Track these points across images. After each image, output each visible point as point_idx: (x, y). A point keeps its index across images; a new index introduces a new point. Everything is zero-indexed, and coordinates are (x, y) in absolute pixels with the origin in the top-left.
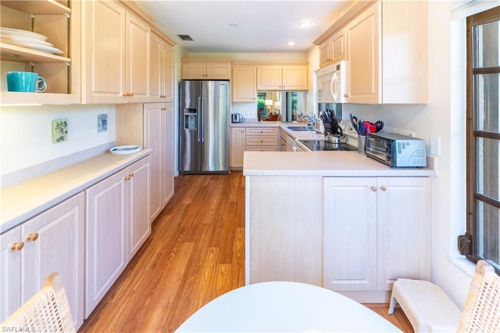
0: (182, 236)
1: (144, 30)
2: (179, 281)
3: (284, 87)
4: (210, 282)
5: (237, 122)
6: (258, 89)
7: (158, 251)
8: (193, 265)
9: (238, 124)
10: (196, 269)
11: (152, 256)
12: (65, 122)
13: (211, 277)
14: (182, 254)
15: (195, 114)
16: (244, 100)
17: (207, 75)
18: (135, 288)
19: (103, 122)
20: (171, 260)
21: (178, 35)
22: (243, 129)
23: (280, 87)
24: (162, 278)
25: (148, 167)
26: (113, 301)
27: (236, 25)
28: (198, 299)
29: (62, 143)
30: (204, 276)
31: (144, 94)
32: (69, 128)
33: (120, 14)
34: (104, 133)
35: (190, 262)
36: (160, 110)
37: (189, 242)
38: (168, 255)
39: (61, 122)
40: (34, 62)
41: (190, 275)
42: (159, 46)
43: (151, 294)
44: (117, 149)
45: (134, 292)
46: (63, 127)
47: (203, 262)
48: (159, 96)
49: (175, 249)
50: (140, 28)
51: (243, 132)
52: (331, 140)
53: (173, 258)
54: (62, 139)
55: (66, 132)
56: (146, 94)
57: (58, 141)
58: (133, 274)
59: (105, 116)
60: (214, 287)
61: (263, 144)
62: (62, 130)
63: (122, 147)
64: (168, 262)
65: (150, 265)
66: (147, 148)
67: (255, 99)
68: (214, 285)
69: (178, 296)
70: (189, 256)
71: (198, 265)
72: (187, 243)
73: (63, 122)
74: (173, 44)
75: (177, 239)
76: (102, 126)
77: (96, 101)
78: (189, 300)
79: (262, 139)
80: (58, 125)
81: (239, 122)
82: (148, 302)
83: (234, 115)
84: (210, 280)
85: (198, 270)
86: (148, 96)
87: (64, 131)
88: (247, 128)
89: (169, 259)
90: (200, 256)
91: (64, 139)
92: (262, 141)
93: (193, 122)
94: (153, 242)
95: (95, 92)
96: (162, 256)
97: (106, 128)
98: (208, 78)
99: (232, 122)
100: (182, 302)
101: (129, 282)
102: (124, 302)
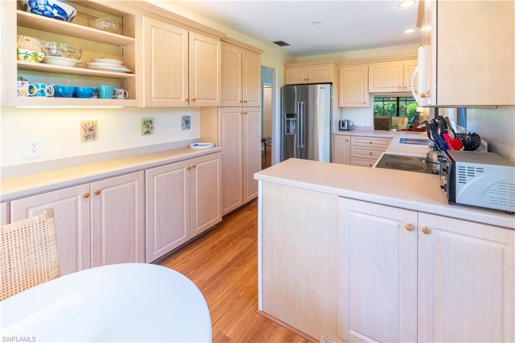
0: (248, 231)
1: (212, 44)
2: (222, 267)
3: (406, 87)
4: (244, 278)
5: (345, 130)
6: (369, 92)
7: (223, 237)
8: (241, 258)
9: (346, 132)
10: (240, 262)
11: (216, 240)
12: (150, 121)
13: (247, 274)
14: (239, 245)
15: (295, 119)
16: (352, 105)
17: (308, 79)
18: (191, 259)
19: (187, 122)
20: (227, 248)
21: (273, 42)
22: (348, 138)
23: (400, 88)
24: (213, 259)
25: (218, 162)
26: (174, 262)
27: (319, 22)
28: (226, 286)
29: (149, 135)
30: (242, 271)
31: (214, 99)
32: (155, 125)
33: (181, 35)
34: (187, 131)
35: (241, 254)
36: (240, 113)
37: (250, 238)
38: (227, 243)
39: (147, 121)
40: (123, 79)
41: (233, 265)
42: (239, 56)
43: (197, 267)
44: (198, 145)
45: (189, 261)
46: (149, 124)
47: (249, 259)
48: (239, 101)
49: (235, 241)
50: (207, 42)
51: (347, 140)
52: (431, 158)
53: (230, 246)
54: (148, 132)
55: (152, 128)
56: (216, 99)
57: (145, 133)
58: (196, 248)
59: (189, 117)
60: (244, 283)
61: (371, 157)
62: (148, 127)
63: (202, 144)
64: (225, 248)
65: (211, 246)
66: (218, 146)
67: (365, 103)
68: (246, 281)
69: (214, 277)
70: (242, 250)
71: (244, 260)
72: (248, 239)
73: (149, 120)
74: (260, 53)
75: (242, 232)
76: (185, 126)
77: (155, 105)
78: (219, 284)
79: (371, 151)
80: (145, 123)
81: (347, 130)
82: (192, 272)
83: (341, 122)
84: (245, 276)
85: (241, 264)
86: (217, 101)
87: (150, 127)
88: (352, 137)
89: (226, 247)
90: (250, 253)
91: (151, 133)
92: (371, 154)
93: (294, 128)
94: (224, 229)
95: (154, 98)
96: (223, 242)
97: (190, 127)
98: (309, 82)
99: (340, 129)
100: (213, 283)
101: (190, 253)
102: (179, 265)
